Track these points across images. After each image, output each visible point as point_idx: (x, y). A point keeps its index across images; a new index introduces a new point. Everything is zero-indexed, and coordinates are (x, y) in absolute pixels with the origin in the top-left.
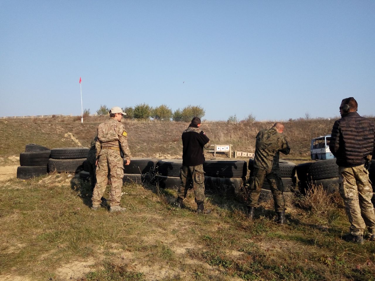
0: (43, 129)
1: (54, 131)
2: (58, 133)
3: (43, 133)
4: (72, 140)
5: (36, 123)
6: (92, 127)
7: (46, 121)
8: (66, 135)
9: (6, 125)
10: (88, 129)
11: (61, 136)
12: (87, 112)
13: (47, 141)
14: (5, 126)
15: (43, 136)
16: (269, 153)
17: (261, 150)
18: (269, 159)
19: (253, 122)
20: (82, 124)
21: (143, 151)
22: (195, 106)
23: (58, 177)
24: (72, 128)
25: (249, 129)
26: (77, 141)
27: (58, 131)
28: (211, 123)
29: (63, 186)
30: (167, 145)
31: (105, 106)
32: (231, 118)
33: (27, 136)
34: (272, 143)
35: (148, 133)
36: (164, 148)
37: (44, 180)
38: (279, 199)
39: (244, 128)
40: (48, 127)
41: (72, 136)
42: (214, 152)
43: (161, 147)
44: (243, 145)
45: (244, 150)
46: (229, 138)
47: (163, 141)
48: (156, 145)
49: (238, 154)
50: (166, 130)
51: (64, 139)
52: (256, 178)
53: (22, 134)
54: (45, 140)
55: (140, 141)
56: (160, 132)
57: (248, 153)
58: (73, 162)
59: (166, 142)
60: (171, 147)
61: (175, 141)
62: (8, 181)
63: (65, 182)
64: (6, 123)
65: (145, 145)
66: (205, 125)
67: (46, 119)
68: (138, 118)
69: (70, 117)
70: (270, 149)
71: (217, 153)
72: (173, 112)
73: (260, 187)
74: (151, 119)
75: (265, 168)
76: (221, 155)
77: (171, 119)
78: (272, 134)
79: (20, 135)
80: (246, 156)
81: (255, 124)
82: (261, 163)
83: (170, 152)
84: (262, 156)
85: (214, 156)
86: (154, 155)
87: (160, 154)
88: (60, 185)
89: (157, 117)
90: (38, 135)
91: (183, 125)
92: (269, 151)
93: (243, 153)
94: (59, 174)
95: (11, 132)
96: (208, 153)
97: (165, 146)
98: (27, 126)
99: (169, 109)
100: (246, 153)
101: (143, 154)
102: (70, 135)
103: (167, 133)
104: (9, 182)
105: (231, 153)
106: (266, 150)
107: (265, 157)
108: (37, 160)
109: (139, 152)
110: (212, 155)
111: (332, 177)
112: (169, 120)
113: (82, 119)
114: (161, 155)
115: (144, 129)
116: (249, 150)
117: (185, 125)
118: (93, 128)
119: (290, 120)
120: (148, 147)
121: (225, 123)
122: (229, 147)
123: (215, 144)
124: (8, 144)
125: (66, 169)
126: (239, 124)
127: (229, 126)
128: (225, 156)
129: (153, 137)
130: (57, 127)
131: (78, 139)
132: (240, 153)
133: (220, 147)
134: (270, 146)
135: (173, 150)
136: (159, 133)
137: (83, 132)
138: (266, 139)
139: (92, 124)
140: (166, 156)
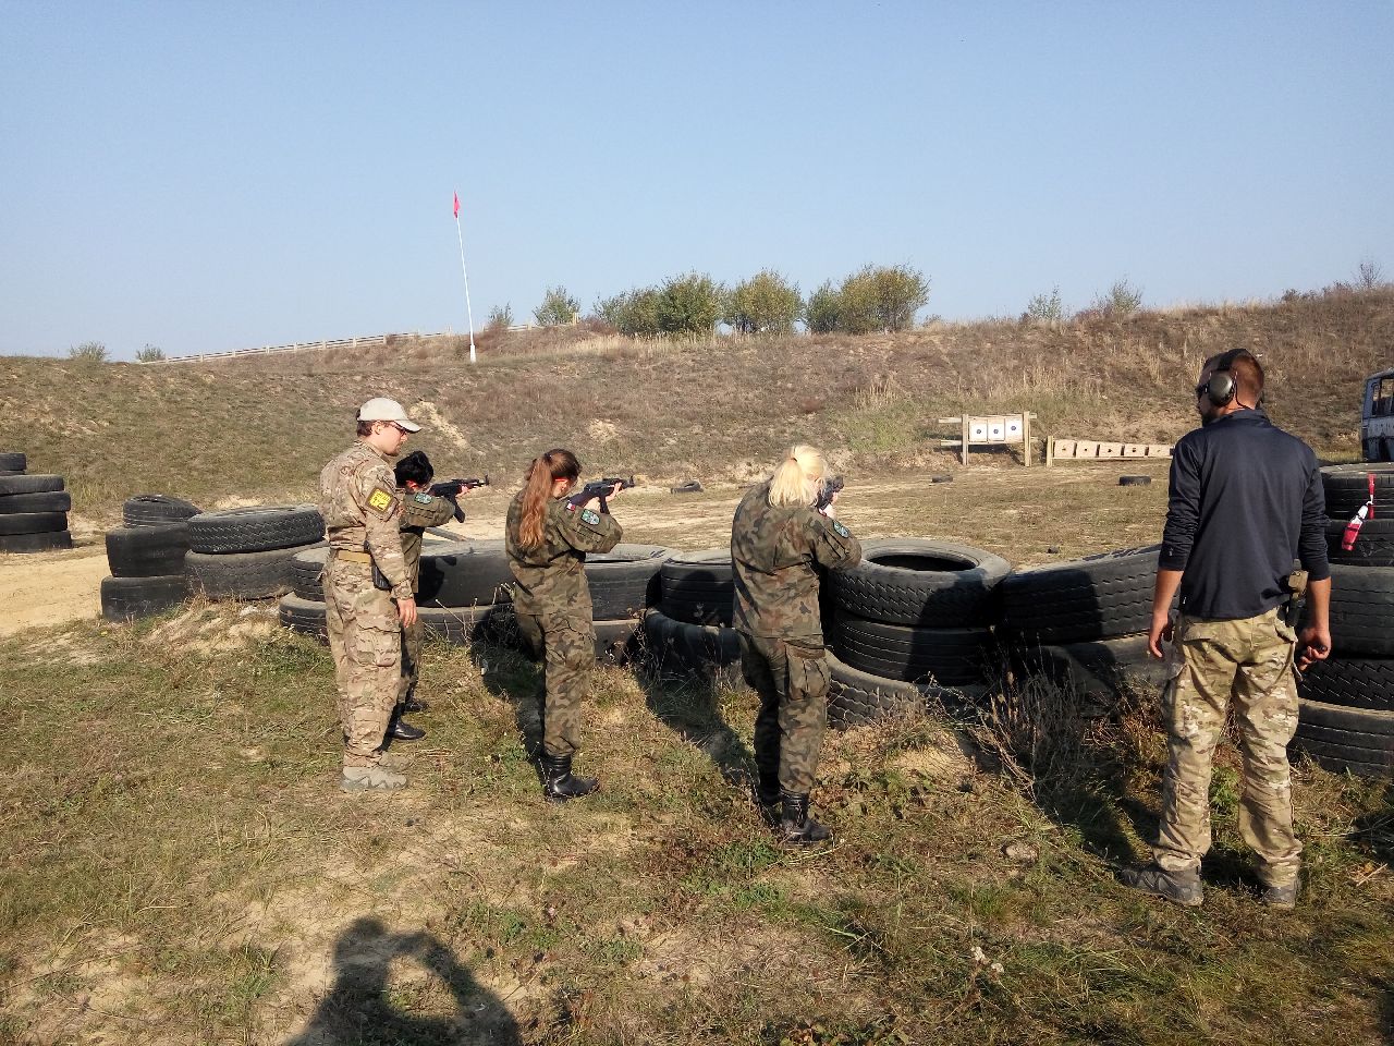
0: (335, 394)
4: (436, 428)
6: (506, 374)
9: (211, 387)
10: (490, 385)
12: (500, 317)
14: (207, 394)
15: (336, 418)
19: (1131, 316)
20: (470, 368)
21: (687, 456)
22: (889, 266)
23: (208, 617)
24: (437, 383)
25: (1111, 346)
26: (453, 430)
28: (953, 331)
29: (213, 653)
30: (780, 428)
31: (562, 291)
32: (1040, 302)
33: (279, 425)
35: (708, 386)
36: (767, 439)
37: (169, 629)
39: (1088, 341)
40: (351, 387)
41: (435, 415)
42: (958, 450)
43: (758, 435)
44: (1080, 413)
45: (1087, 434)
46: (1026, 387)
47: (765, 414)
48: (736, 429)
49: (1062, 448)
50: (775, 369)
53: (262, 418)
55: (678, 420)
56: (754, 378)
57: (1102, 444)
58: (257, 563)
60: (795, 433)
61: (808, 412)
62: (68, 629)
64: (208, 381)
65: (695, 431)
66: (927, 338)
67: (367, 352)
68: (672, 330)
69: (445, 340)
71: (973, 449)
72: (805, 297)
76: (989, 457)
77: (800, 327)
79: (257, 423)
80: (1091, 454)
81: (1135, 321)
85: (960, 460)
86: (729, 467)
87: (750, 464)
89: (746, 323)
90: (317, 418)
91: (843, 345)
93: (1083, 444)
94: (213, 608)
96: (939, 449)
97: (771, 431)
98: (279, 389)
99: (787, 286)
100: (1095, 444)
101: (685, 465)
102: (426, 412)
103: (779, 383)
105: (1028, 447)
109: (672, 460)
110: (951, 457)
112: (788, 330)
113: (473, 347)
114: (754, 468)
115: (693, 371)
116: (1106, 431)
117: (848, 345)
118: (507, 379)
119: (1289, 297)
120: (707, 438)
121: (1009, 328)
122: (1020, 422)
123: (966, 416)
125: (236, 588)
126: (1071, 328)
127: (1029, 337)
128: (1006, 458)
129: (727, 399)
130: (384, 385)
131: (456, 423)
132: (1069, 444)
133: (982, 427)
136: (749, 384)
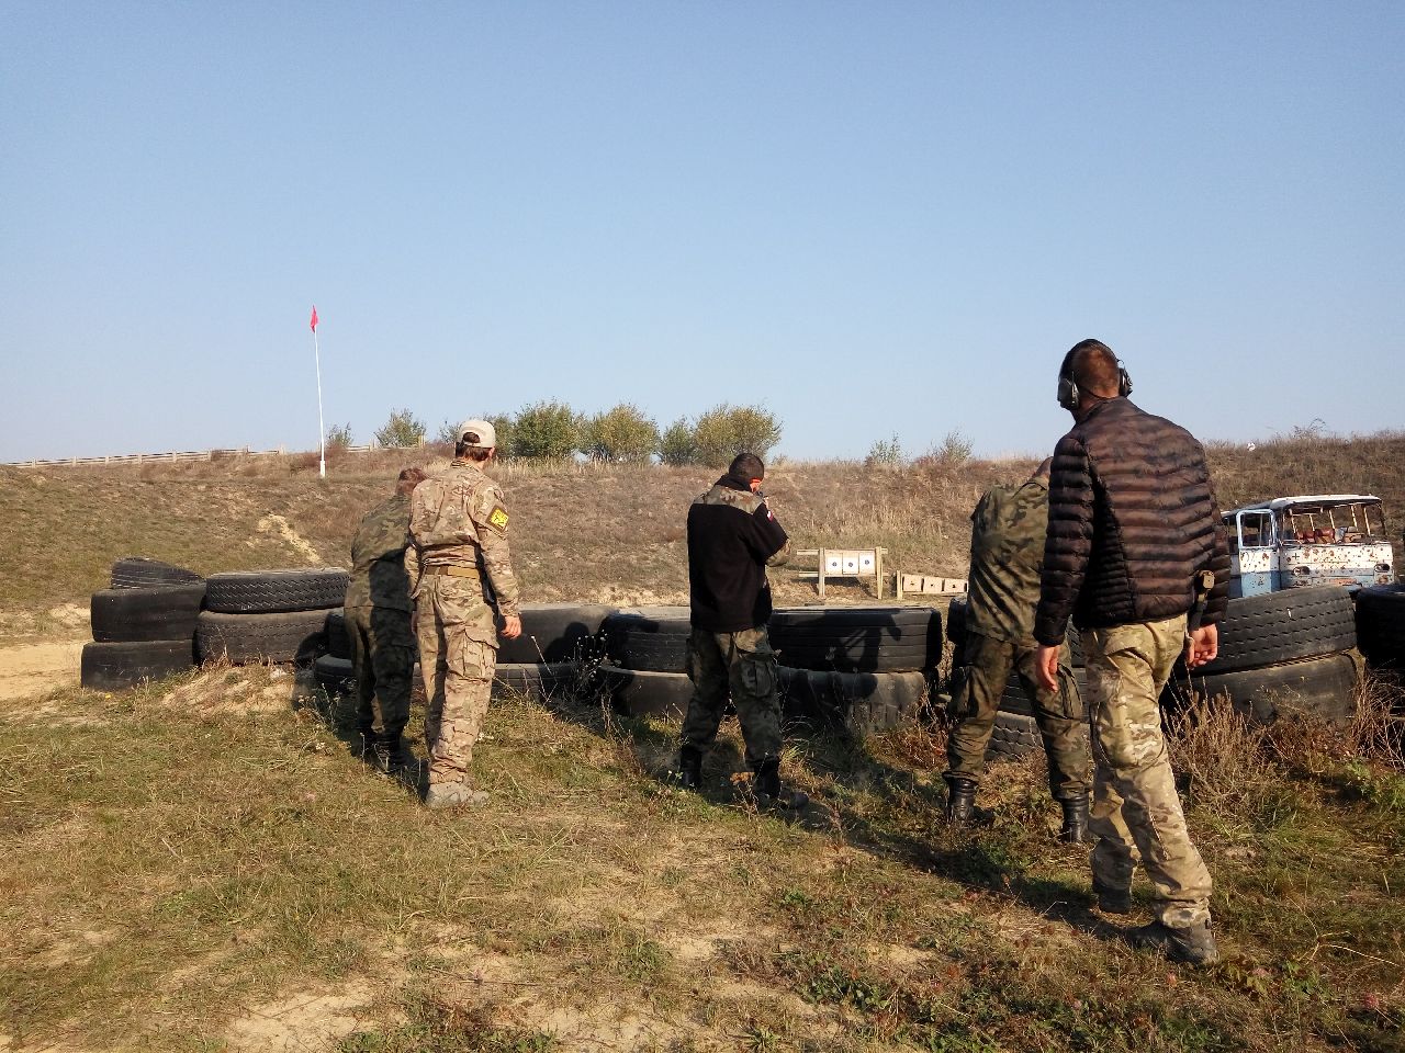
0: (178, 503)
1: (219, 511)
2: (235, 518)
3: (176, 520)
4: (287, 542)
5: (152, 483)
6: (360, 491)
7: (190, 472)
8: (263, 524)
9: (42, 490)
10: (344, 501)
11: (246, 527)
12: (339, 437)
13: (192, 546)
14: (38, 496)
15: (179, 528)
16: (1025, 577)
17: (994, 565)
18: (1022, 599)
19: (965, 463)
20: (322, 484)
21: (551, 580)
22: (745, 406)
23: (232, 680)
24: (287, 496)
25: (948, 490)
26: (304, 545)
27: (234, 509)
28: (804, 470)
29: (252, 714)
30: (641, 554)
31: (407, 415)
32: (881, 448)
33: (118, 532)
34: (1031, 539)
35: (570, 511)
36: (630, 565)
37: (184, 693)
38: (1067, 748)
39: (928, 484)
40: (195, 496)
41: (285, 529)
42: (816, 580)
43: (620, 562)
44: (924, 551)
45: (932, 570)
46: (875, 525)
47: (627, 541)
48: (598, 554)
49: (911, 583)
50: (635, 497)
51: (257, 541)
52: (977, 670)
53: (99, 524)
54: (186, 545)
55: (539, 543)
56: (615, 505)
57: (947, 581)
58: (288, 623)
59: (635, 543)
60: (656, 560)
61: (669, 541)
62: (50, 699)
63: (262, 698)
64: (39, 482)
65: (557, 555)
66: (781, 476)
67: (188, 468)
68: (529, 456)
69: (276, 457)
70: (1029, 562)
71: (831, 581)
72: (662, 434)
73: (992, 703)
74: (580, 457)
75: (1008, 634)
76: (844, 589)
77: (655, 458)
78: (1031, 505)
79: (92, 528)
80: (937, 590)
81: (969, 469)
82: (994, 615)
83: (653, 582)
84: (997, 590)
85: (817, 591)
86: (593, 592)
87: (613, 590)
88: (240, 710)
89: (603, 450)
90: (157, 526)
91: (700, 477)
92: (1025, 570)
93: (929, 580)
94: (237, 670)
95: (62, 515)
96: (797, 580)
97: (633, 559)
98: (117, 495)
99: (644, 420)
100: (940, 580)
101: (549, 589)
102: (277, 525)
103: (640, 511)
104: (52, 703)
105: (880, 581)
106: (1010, 565)
107: (1010, 593)
108: (155, 617)
109: (535, 583)
110: (808, 589)
111: (1269, 664)
112: (644, 460)
113: (323, 463)
114: (617, 593)
115: (554, 496)
116: (949, 568)
117: (705, 478)
118: (362, 496)
120: (570, 563)
121: (857, 470)
122: (873, 557)
123: (821, 549)
124: (48, 561)
125: (263, 650)
126: (912, 472)
127: (874, 479)
128: (859, 591)
129: (587, 525)
130: (230, 496)
131: (308, 538)
132: (917, 579)
133: (838, 560)
134: (1024, 550)
135: (665, 574)
136: (611, 511)
137: (328, 513)
138: (1010, 523)
139: (358, 481)
140: (638, 595)
